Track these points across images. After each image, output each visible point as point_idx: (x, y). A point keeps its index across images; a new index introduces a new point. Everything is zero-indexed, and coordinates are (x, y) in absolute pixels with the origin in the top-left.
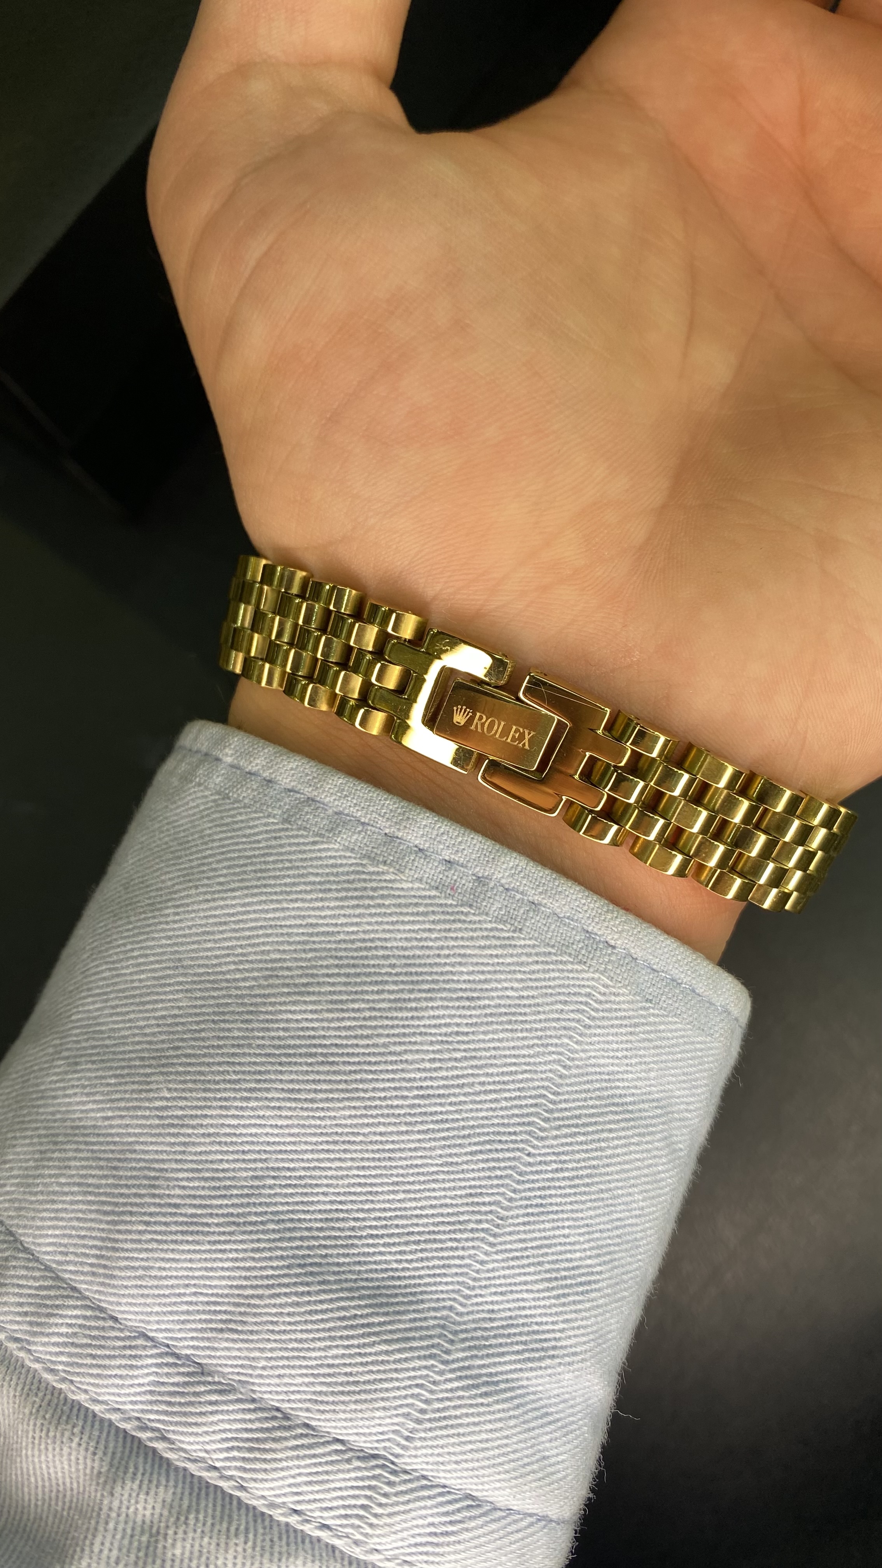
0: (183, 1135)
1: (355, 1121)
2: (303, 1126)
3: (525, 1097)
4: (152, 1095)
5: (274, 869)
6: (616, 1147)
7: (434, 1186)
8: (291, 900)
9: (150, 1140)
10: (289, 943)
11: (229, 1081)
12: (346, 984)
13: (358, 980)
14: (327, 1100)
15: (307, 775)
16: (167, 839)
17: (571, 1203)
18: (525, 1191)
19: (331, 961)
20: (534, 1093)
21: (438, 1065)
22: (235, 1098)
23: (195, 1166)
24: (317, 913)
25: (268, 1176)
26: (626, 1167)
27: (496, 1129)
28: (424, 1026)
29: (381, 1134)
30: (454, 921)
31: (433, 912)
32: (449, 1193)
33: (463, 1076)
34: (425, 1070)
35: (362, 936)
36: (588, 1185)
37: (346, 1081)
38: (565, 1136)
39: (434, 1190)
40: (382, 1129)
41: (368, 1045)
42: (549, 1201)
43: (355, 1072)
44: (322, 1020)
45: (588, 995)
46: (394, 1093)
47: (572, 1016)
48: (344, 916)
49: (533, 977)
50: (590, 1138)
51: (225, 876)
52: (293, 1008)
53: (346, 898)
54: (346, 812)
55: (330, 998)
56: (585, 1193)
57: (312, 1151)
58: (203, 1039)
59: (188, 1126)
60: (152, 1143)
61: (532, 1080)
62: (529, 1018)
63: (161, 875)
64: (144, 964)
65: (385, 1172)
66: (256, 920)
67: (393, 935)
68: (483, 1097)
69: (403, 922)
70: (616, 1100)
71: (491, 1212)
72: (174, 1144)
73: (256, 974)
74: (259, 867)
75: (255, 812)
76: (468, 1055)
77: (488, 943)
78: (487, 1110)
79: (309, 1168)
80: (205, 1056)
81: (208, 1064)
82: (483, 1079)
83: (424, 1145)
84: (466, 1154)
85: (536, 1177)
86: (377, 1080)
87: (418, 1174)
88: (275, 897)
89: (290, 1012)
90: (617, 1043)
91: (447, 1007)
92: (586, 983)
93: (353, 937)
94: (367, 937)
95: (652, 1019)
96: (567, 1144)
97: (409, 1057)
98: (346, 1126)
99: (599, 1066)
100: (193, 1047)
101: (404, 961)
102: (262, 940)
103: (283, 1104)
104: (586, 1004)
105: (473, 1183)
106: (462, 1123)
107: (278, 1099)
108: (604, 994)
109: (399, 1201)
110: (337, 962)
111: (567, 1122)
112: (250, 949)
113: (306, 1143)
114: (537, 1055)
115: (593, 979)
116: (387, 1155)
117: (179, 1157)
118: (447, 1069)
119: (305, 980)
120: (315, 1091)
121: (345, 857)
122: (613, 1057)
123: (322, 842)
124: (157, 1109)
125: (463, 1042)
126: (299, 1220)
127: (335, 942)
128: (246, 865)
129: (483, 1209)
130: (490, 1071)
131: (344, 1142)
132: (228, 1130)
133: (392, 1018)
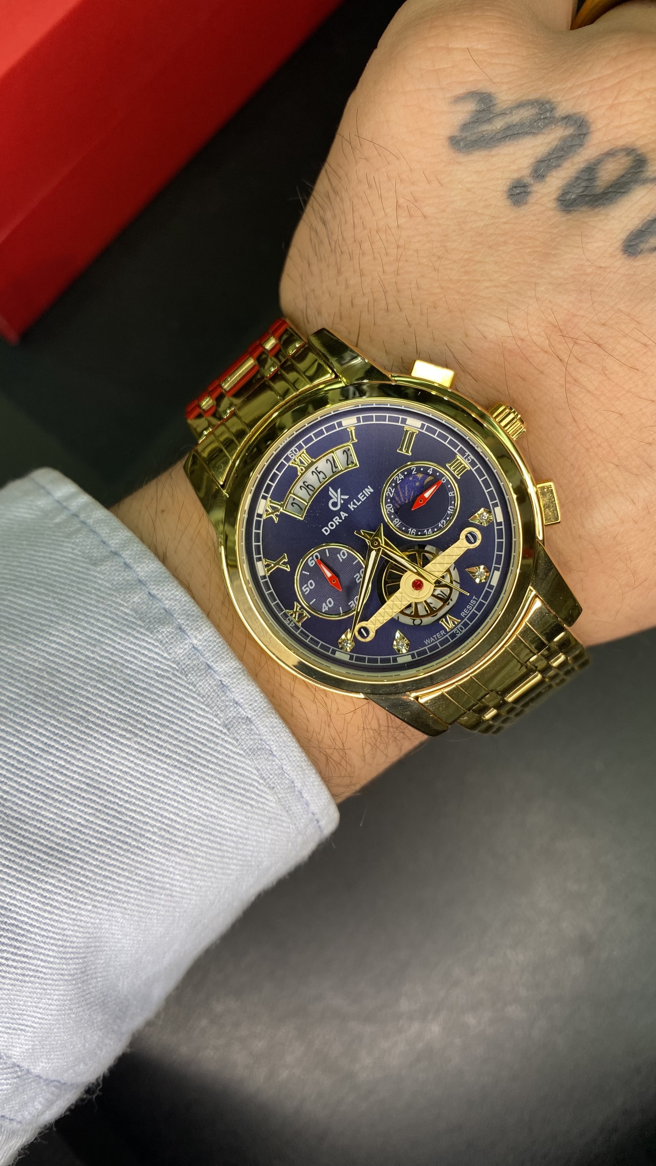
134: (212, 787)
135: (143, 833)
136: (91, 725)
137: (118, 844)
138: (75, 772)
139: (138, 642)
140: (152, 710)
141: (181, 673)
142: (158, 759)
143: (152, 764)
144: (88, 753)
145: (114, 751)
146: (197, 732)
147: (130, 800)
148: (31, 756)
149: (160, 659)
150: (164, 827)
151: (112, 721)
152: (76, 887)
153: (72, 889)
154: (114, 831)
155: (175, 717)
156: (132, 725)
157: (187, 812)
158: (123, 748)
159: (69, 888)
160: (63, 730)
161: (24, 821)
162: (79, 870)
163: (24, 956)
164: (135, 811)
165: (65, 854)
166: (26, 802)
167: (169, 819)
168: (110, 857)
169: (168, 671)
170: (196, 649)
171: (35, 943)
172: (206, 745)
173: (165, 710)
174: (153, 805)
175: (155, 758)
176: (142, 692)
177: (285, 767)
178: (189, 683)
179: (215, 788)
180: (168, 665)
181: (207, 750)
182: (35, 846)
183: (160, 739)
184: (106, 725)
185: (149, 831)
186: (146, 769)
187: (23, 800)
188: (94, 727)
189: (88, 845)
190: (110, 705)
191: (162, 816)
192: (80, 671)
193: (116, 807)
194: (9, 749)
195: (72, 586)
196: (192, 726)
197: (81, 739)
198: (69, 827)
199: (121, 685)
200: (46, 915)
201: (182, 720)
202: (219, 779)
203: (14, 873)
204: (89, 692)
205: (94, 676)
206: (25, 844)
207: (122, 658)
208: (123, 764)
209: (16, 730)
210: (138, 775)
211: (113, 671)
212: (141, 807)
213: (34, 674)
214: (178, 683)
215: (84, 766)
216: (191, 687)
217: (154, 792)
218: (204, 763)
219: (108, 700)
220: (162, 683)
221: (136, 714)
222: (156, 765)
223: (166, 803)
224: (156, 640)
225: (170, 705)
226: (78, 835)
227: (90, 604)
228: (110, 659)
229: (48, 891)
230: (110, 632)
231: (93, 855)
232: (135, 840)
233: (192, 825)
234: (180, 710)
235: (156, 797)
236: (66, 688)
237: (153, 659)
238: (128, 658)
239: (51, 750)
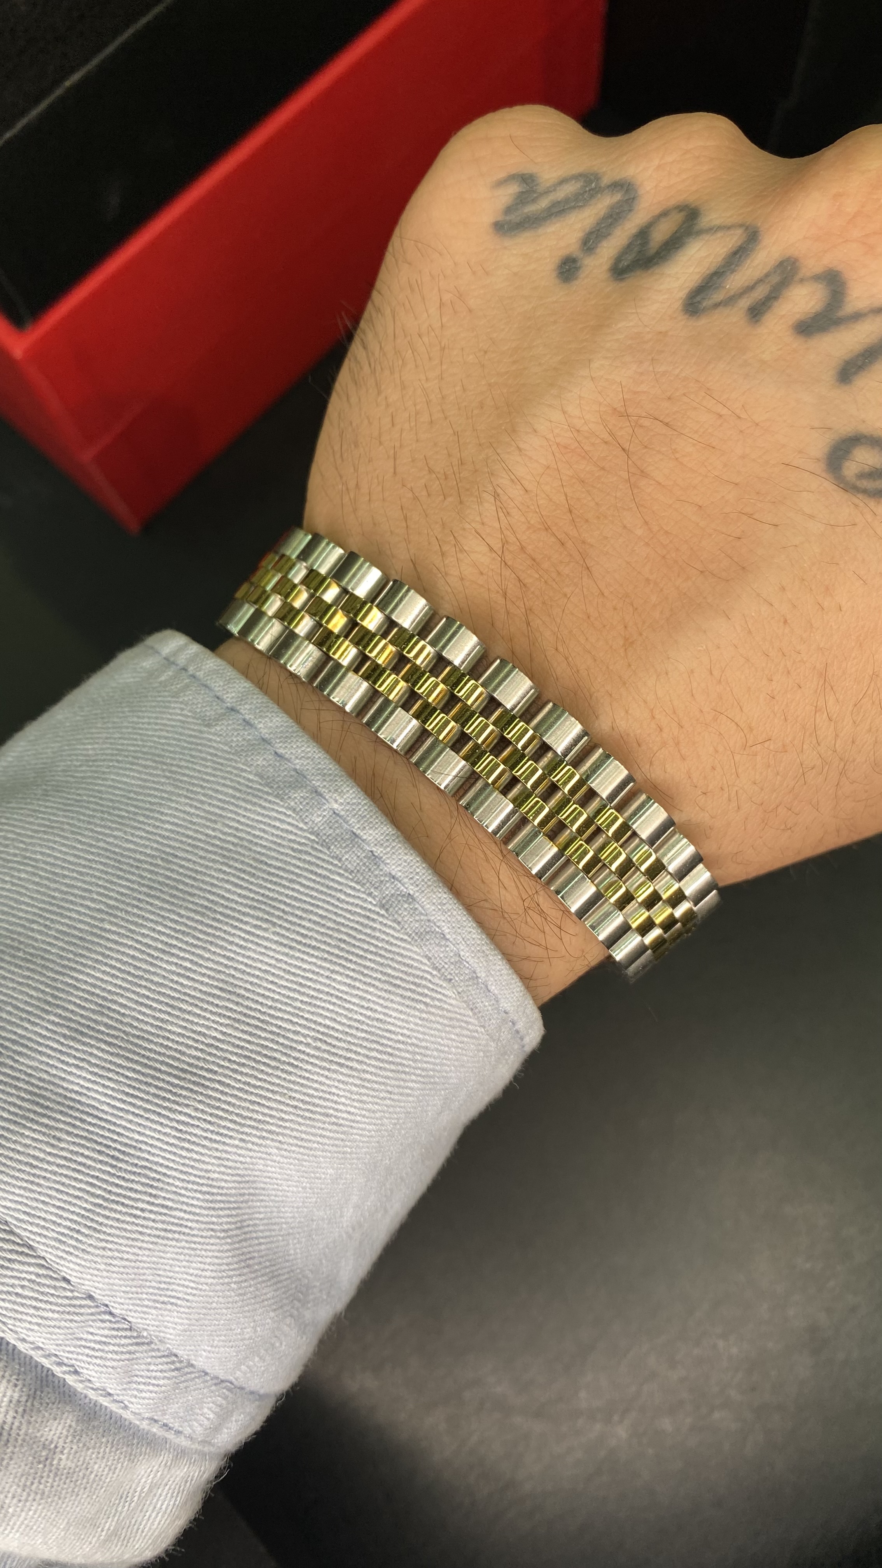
134: (373, 982)
135: (294, 1045)
136: (218, 916)
137: (265, 1060)
138: (204, 975)
139: (266, 813)
140: (291, 893)
141: (322, 845)
142: (304, 952)
143: (297, 958)
144: (218, 951)
145: (250, 945)
146: (348, 916)
147: (274, 1005)
148: (150, 960)
149: (295, 831)
150: (320, 1036)
151: (244, 910)
152: (217, 1116)
153: (213, 1120)
154: (257, 1045)
155: (319, 900)
156: (268, 913)
157: (346, 1016)
158: (260, 942)
159: (209, 1118)
160: (186, 925)
161: (147, 1040)
162: (219, 1096)
163: (163, 1206)
164: (282, 1019)
165: (200, 1076)
166: (148, 1015)
167: (325, 1026)
168: (256, 1077)
169: (306, 845)
170: (338, 815)
171: (174, 1189)
172: (361, 931)
173: (307, 891)
174: (303, 1010)
175: (299, 950)
176: (277, 872)
177: (462, 953)
178: (333, 857)
179: (377, 983)
180: (305, 837)
181: (363, 937)
182: (163, 1068)
183: (304, 927)
184: (236, 915)
185: (301, 1042)
186: (290, 965)
187: (144, 1014)
188: (222, 918)
189: (227, 1064)
190: (239, 891)
191: (315, 1022)
192: (201, 853)
193: (258, 1015)
194: (123, 953)
195: (184, 754)
196: (342, 909)
197: (208, 934)
198: (203, 1043)
199: (251, 866)
200: (184, 1153)
201: (328, 903)
202: (381, 972)
203: (140, 1103)
204: (213, 877)
205: (217, 858)
206: (150, 1067)
207: (249, 833)
208: (261, 961)
209: (130, 930)
210: (282, 974)
211: (239, 850)
212: (289, 1013)
213: (146, 862)
214: (319, 858)
215: (215, 967)
216: (336, 862)
217: (303, 994)
218: (361, 953)
219: (236, 885)
220: (299, 859)
221: (272, 899)
222: (302, 960)
223: (319, 1007)
224: (288, 808)
225: (312, 885)
226: (215, 1052)
227: (207, 774)
228: (235, 836)
229: (183, 1123)
230: (233, 804)
231: (235, 1076)
232: (286, 1054)
233: (354, 1032)
234: (325, 890)
235: (306, 999)
236: (185, 876)
237: (287, 831)
238: (257, 833)
239: (174, 951)
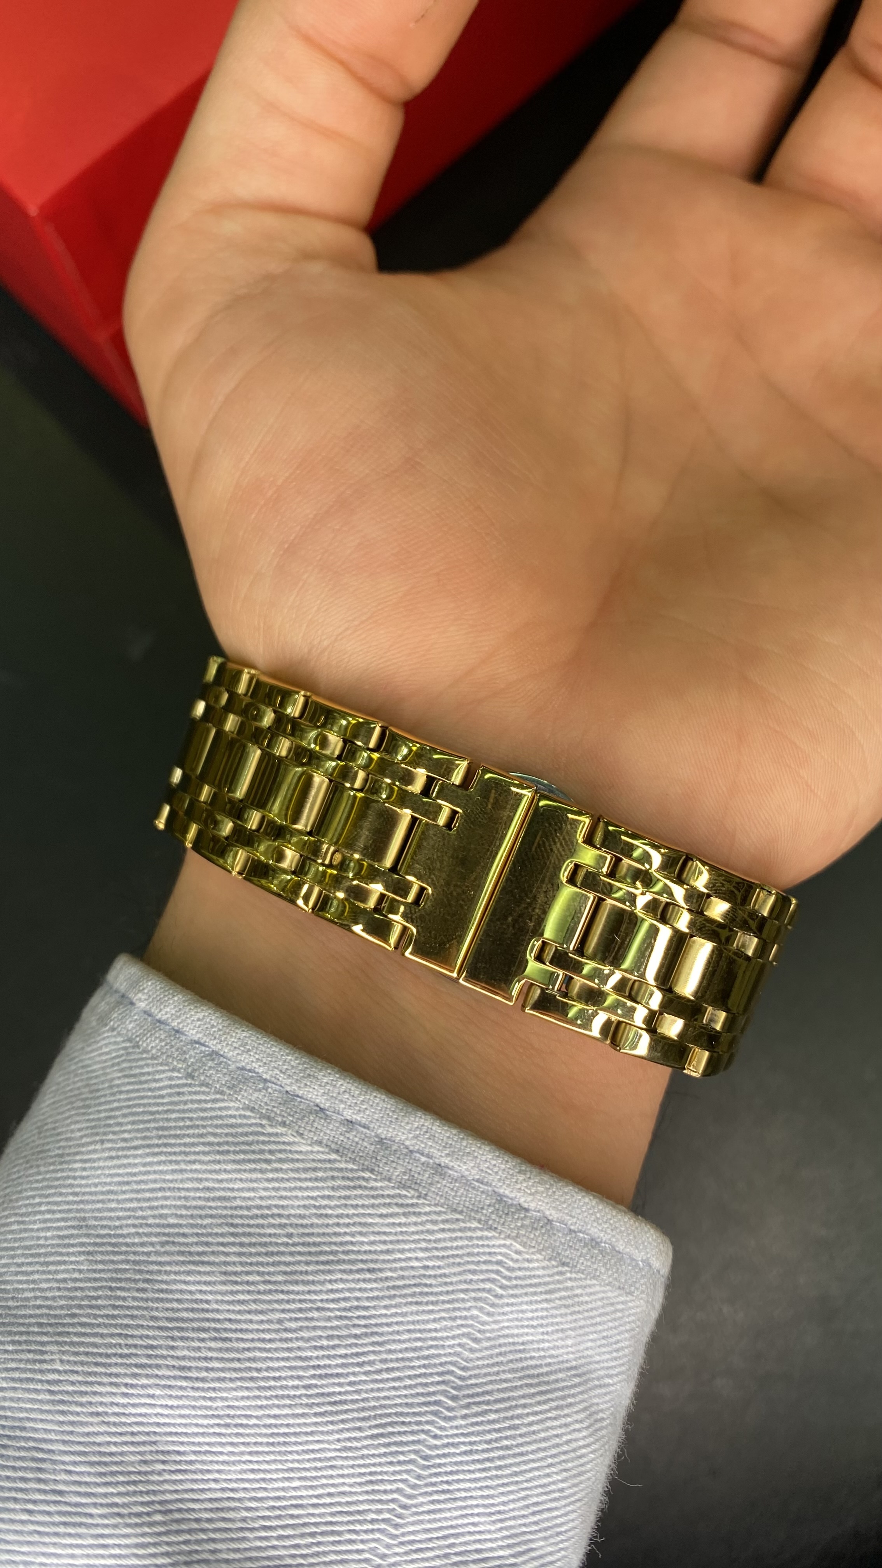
0: (72, 1413)
1: (248, 1403)
2: (194, 1407)
3: (431, 1374)
4: (45, 1366)
5: (175, 1128)
6: (530, 1424)
7: (330, 1472)
8: (190, 1162)
9: (40, 1416)
10: (186, 1208)
11: (121, 1356)
12: (240, 1254)
13: (253, 1250)
14: (219, 1379)
15: (213, 1026)
16: (79, 1084)
17: (481, 1488)
18: (431, 1475)
19: (226, 1229)
20: (441, 1369)
21: (336, 1342)
22: (126, 1375)
23: (82, 1449)
24: (215, 1176)
25: (157, 1461)
26: (543, 1445)
27: (400, 1410)
28: (322, 1301)
29: (275, 1417)
30: (354, 1188)
31: (333, 1178)
32: (347, 1481)
33: (363, 1354)
34: (322, 1348)
35: (258, 1202)
36: (499, 1468)
37: (239, 1360)
38: (476, 1415)
39: (331, 1477)
40: (276, 1411)
41: (262, 1322)
42: (456, 1486)
43: (248, 1349)
44: (216, 1293)
45: (499, 1263)
46: (290, 1373)
47: (482, 1286)
48: (241, 1180)
49: (439, 1246)
50: (502, 1415)
51: (129, 1132)
52: (188, 1278)
53: (244, 1161)
54: (248, 1067)
55: (224, 1269)
56: (497, 1477)
57: (203, 1434)
58: (98, 1307)
59: (77, 1404)
60: (42, 1421)
61: (439, 1355)
62: (435, 1290)
63: (71, 1123)
64: (50, 1220)
65: (279, 1458)
66: (155, 1181)
67: (291, 1202)
68: (385, 1376)
69: (301, 1188)
70: (532, 1372)
71: (393, 1501)
72: (62, 1423)
73: (154, 1239)
74: (161, 1124)
75: (161, 1064)
76: (369, 1331)
77: (390, 1210)
78: (389, 1389)
79: (200, 1452)
80: (99, 1325)
81: (102, 1336)
82: (384, 1356)
83: (321, 1429)
84: (366, 1438)
85: (443, 1461)
86: (271, 1359)
87: (315, 1460)
88: (174, 1158)
89: (185, 1283)
90: (532, 1311)
91: (347, 1281)
92: (498, 1250)
93: (250, 1203)
94: (264, 1203)
95: (569, 1284)
96: (477, 1424)
97: (305, 1334)
98: (238, 1408)
99: (512, 1336)
100: (88, 1316)
101: (301, 1230)
102: (161, 1203)
103: (172, 1383)
104: (497, 1272)
105: (373, 1469)
106: (362, 1405)
107: (168, 1377)
108: (517, 1261)
109: (294, 1489)
110: (232, 1230)
111: (478, 1399)
112: (149, 1213)
113: (197, 1425)
114: (445, 1329)
115: (504, 1246)
116: (282, 1439)
117: (66, 1438)
118: (346, 1346)
119: (200, 1249)
120: (207, 1369)
121: (245, 1117)
122: (527, 1326)
123: (223, 1100)
124: (48, 1382)
125: (364, 1317)
126: (189, 1510)
127: (231, 1208)
128: (149, 1121)
129: (385, 1497)
130: (393, 1347)
131: (236, 1426)
132: (116, 1409)
133: (288, 1292)
